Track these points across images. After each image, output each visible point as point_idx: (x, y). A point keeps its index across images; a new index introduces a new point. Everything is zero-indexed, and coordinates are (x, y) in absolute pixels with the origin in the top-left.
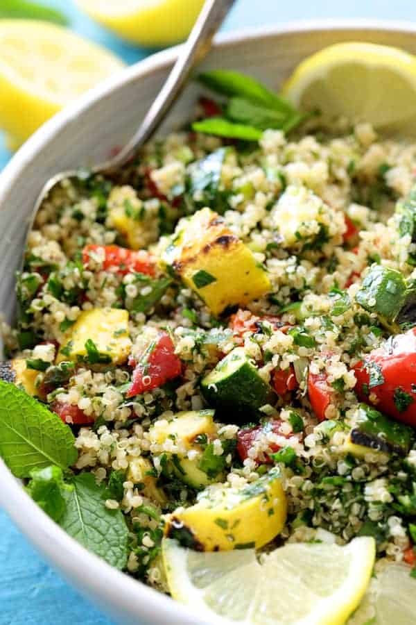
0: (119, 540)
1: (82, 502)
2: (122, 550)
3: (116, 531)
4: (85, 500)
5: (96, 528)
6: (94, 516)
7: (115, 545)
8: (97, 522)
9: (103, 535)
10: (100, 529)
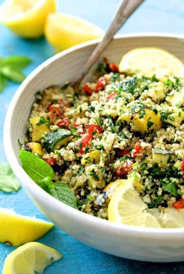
0: (73, 202)
1: (57, 192)
2: (74, 205)
3: (71, 199)
4: (58, 191)
5: (64, 200)
6: (63, 196)
7: (72, 204)
8: (64, 197)
9: (67, 201)
10: (65, 199)
